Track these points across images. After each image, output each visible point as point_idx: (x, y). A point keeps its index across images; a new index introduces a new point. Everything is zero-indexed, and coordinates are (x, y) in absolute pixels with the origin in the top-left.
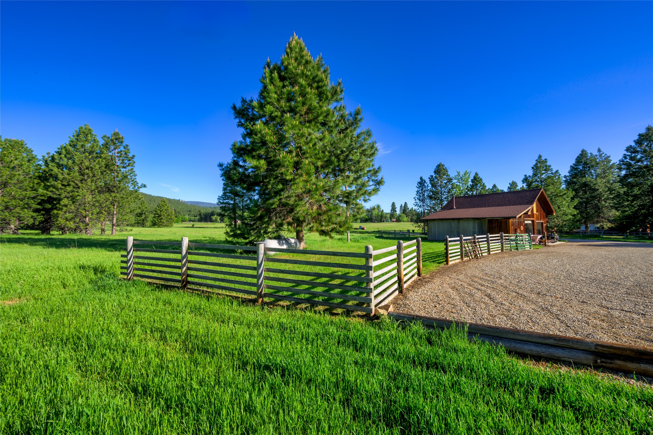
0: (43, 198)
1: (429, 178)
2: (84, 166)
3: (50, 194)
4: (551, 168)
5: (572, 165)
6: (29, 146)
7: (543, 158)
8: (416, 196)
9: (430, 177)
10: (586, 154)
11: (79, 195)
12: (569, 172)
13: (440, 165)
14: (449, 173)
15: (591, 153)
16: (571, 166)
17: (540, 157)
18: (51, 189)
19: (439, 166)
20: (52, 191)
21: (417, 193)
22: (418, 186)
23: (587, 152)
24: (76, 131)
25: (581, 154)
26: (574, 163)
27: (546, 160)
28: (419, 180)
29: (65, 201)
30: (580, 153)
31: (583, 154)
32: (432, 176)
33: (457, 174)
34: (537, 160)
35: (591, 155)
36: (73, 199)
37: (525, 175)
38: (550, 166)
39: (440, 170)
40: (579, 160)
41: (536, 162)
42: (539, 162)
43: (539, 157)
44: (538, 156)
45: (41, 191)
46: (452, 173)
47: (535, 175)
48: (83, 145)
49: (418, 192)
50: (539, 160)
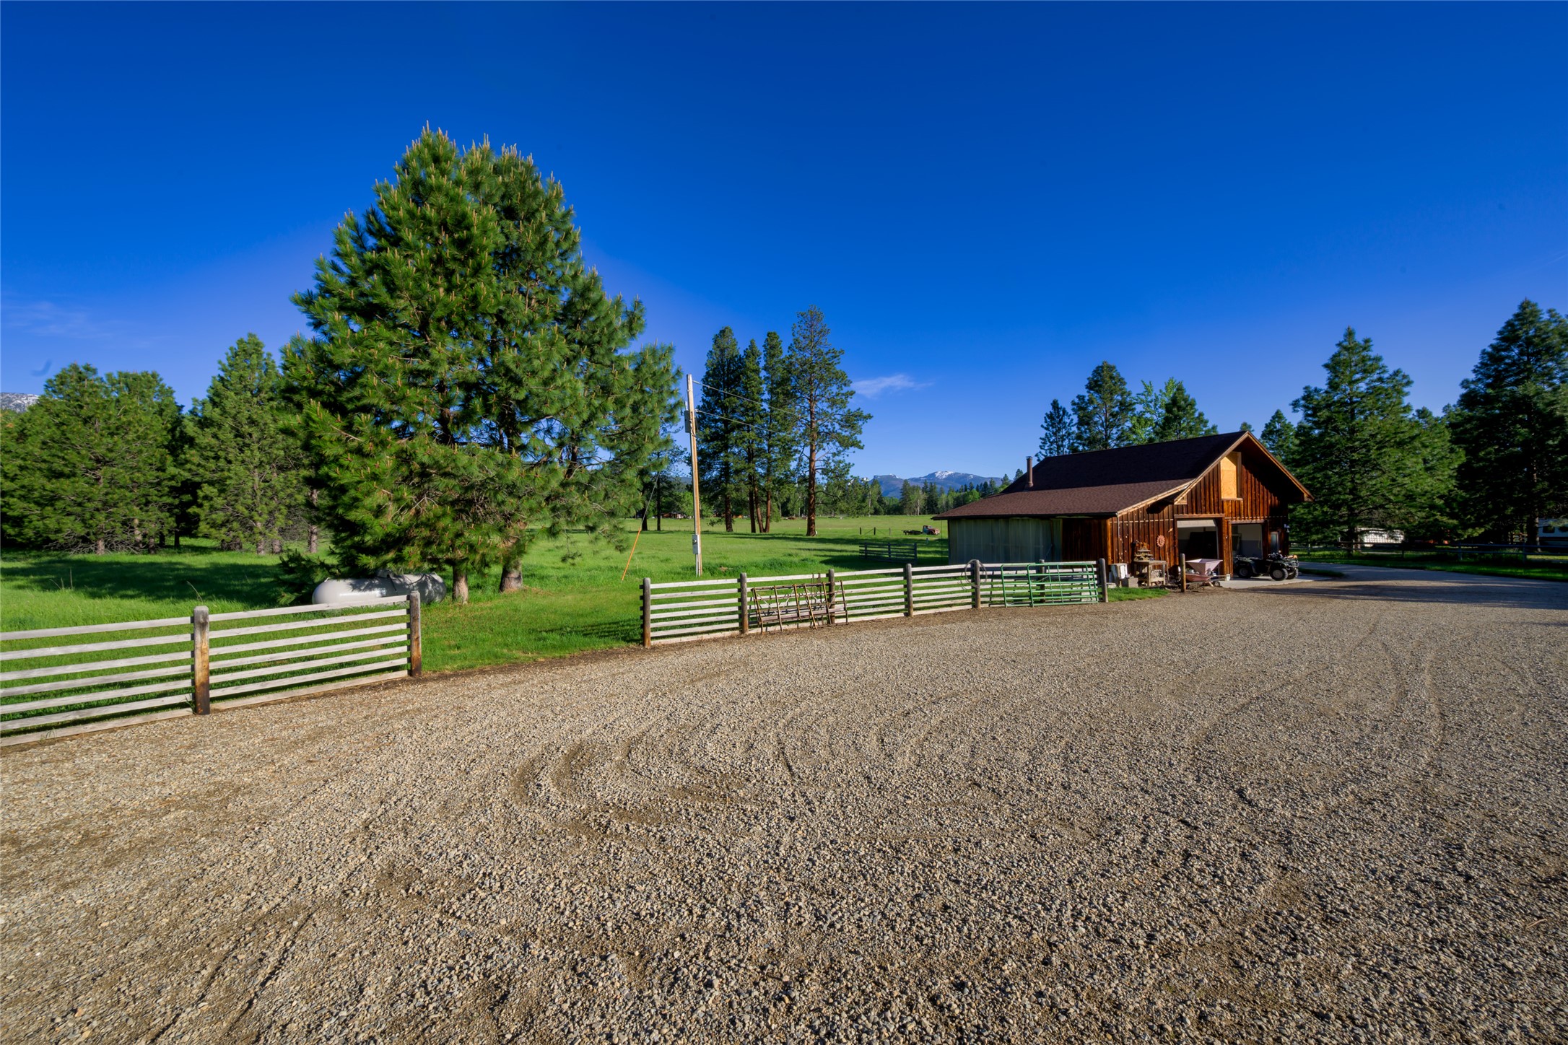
0: (173, 483)
1: (1074, 404)
2: (243, 418)
3: (187, 475)
4: (1381, 363)
5: (1489, 350)
6: (167, 382)
7: (1359, 338)
8: (1039, 450)
9: (1077, 400)
10: (1535, 313)
11: (230, 478)
12: (1474, 371)
13: (1102, 367)
14: (1128, 388)
15: (1550, 311)
16: (1484, 352)
17: (1350, 334)
18: (188, 466)
19: (1099, 371)
20: (190, 470)
21: (1044, 443)
22: (1045, 425)
23: (1540, 307)
24: (231, 349)
25: (1517, 316)
26: (1494, 342)
27: (1367, 341)
28: (1049, 409)
29: (207, 490)
30: (1516, 311)
31: (1526, 314)
32: (1081, 398)
33: (1142, 390)
34: (1339, 345)
35: (1552, 316)
36: (221, 485)
37: (1306, 388)
38: (1378, 359)
39: (1102, 381)
40: (1509, 335)
41: (1336, 349)
42: (1346, 349)
43: (1345, 336)
44: (1344, 331)
45: (172, 470)
46: (1134, 388)
47: (1333, 386)
48: (241, 376)
49: (1044, 440)
50: (1345, 344)
